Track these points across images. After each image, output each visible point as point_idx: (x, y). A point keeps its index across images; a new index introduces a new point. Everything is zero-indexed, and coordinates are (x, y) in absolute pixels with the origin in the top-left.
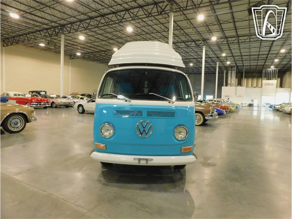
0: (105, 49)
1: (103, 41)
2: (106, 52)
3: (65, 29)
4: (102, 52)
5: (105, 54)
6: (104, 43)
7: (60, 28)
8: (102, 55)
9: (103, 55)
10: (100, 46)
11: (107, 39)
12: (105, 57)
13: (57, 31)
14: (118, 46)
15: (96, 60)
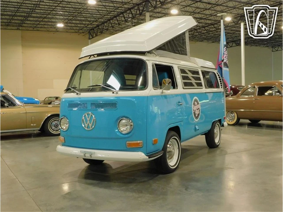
0: (213, 22)
1: (206, 9)
2: (216, 26)
3: (150, 4)
4: (210, 26)
5: (215, 29)
6: (207, 12)
7: (144, 4)
8: (211, 30)
9: (214, 29)
10: (204, 18)
11: (210, 6)
12: (217, 33)
13: (141, 8)
14: (231, 13)
15: (205, 39)
